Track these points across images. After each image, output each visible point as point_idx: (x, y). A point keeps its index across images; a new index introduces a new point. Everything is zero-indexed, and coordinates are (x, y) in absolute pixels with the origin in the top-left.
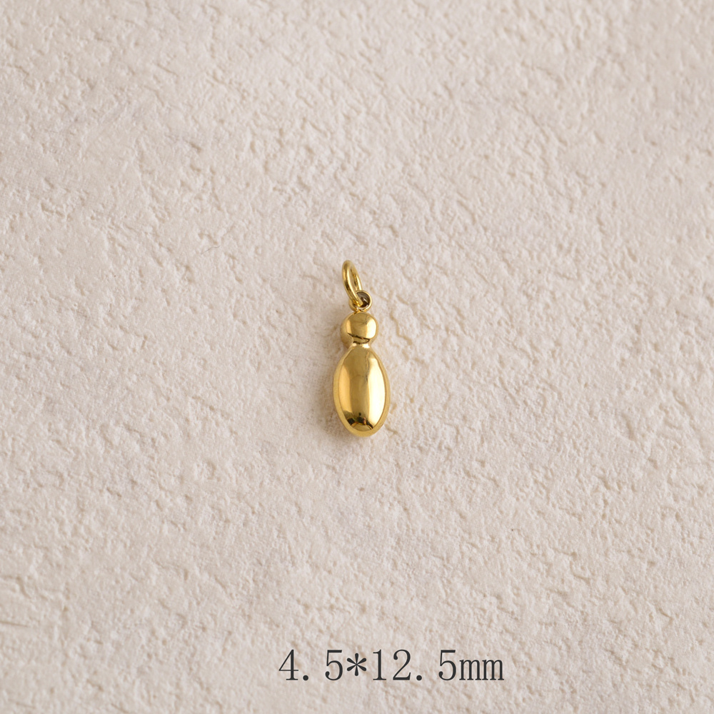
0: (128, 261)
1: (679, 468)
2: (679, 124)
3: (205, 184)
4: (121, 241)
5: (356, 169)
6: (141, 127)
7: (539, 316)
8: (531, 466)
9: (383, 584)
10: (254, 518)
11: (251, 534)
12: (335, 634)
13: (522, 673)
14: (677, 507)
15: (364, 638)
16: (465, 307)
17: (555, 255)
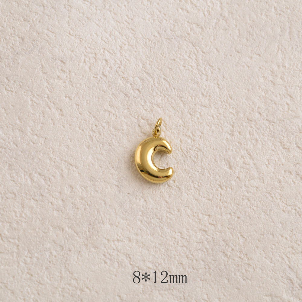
0: (38, 109)
1: (249, 180)
2: (248, 44)
3: (67, 76)
4: (35, 101)
5: (125, 68)
6: (42, 55)
7: (195, 122)
8: (193, 182)
9: (137, 230)
10: (88, 207)
11: (87, 213)
12: (119, 250)
13: (190, 262)
14: (248, 195)
15: (130, 251)
16: (167, 120)
17: (201, 98)
